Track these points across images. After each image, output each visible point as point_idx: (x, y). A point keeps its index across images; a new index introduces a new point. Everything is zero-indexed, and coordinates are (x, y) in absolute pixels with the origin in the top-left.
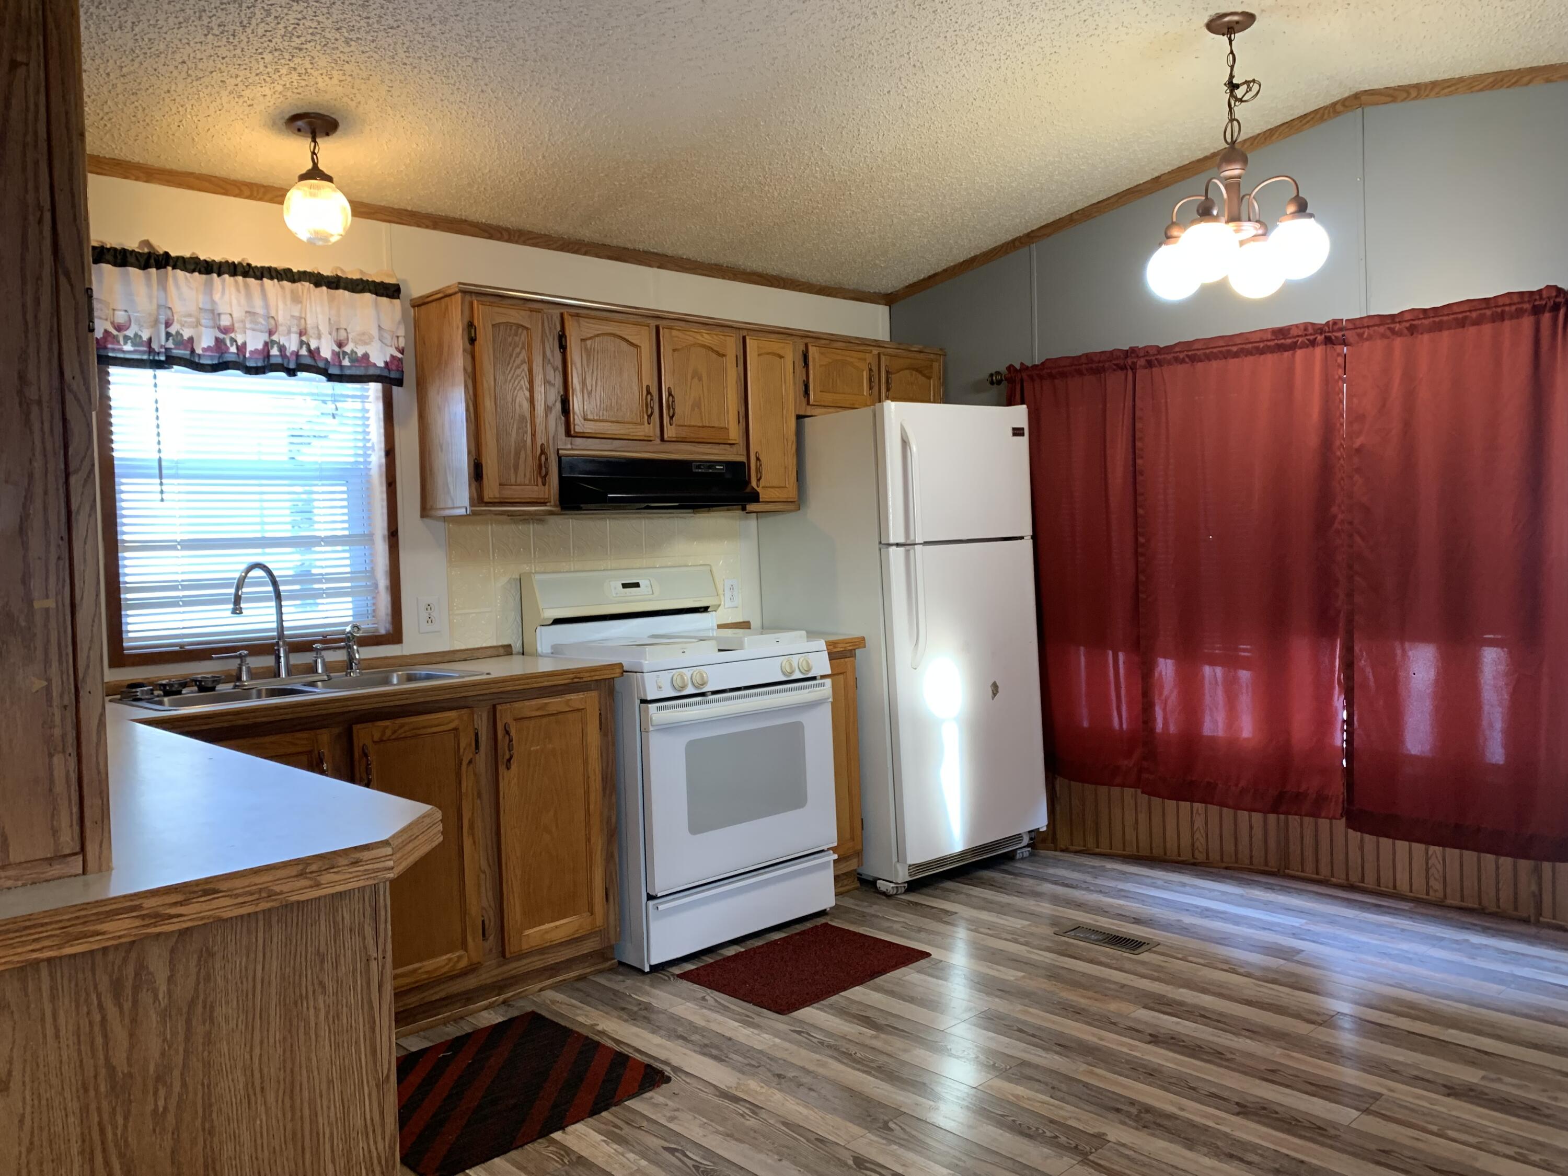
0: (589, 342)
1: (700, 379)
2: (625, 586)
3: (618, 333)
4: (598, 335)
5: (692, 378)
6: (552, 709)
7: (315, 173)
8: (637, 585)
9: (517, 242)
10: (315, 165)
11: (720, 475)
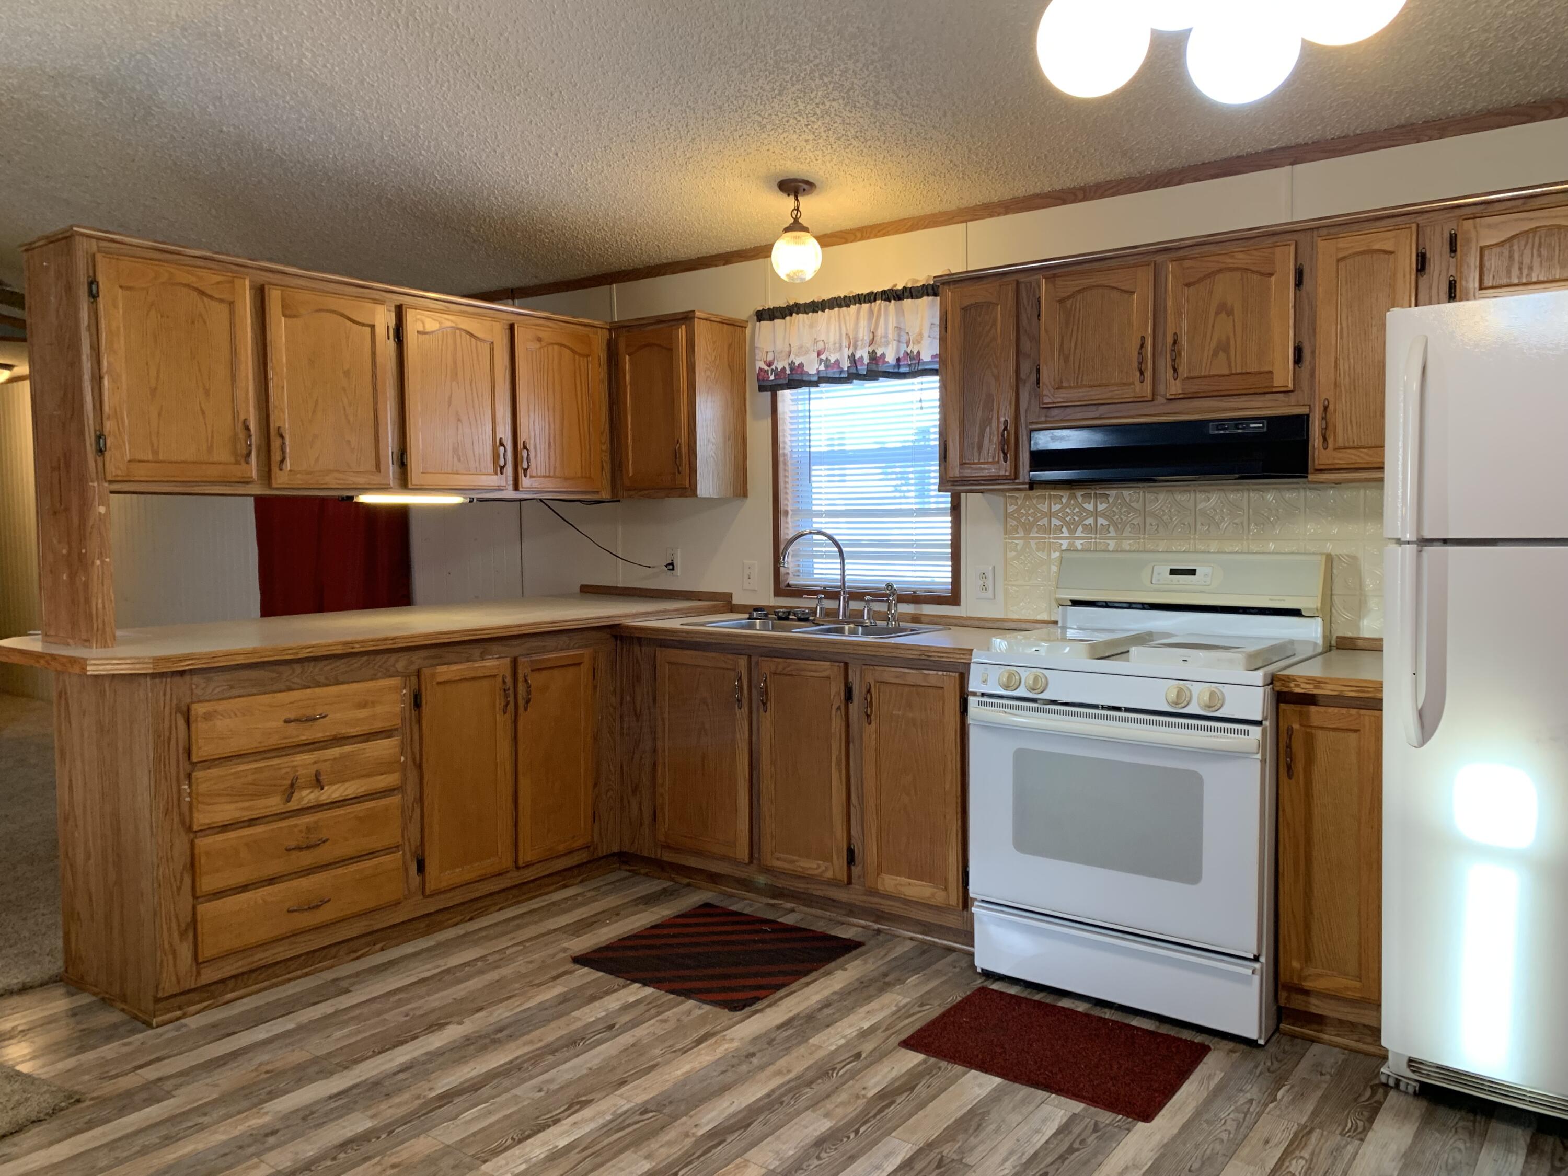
0: (1069, 302)
1: (1230, 313)
2: (1173, 572)
3: (1105, 283)
4: (1079, 292)
5: (1217, 313)
6: (910, 680)
7: (796, 226)
8: (1192, 572)
9: (1093, 198)
10: (796, 220)
11: (1257, 435)
